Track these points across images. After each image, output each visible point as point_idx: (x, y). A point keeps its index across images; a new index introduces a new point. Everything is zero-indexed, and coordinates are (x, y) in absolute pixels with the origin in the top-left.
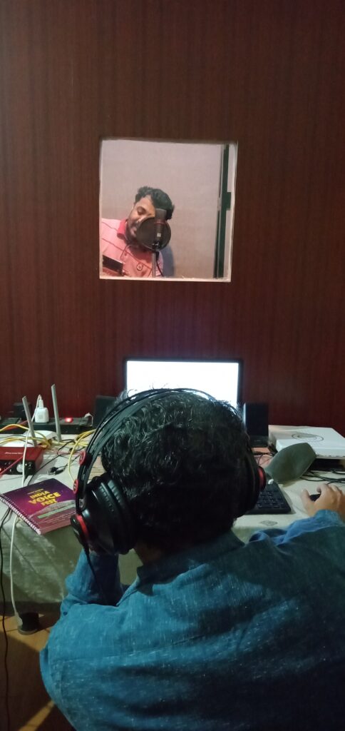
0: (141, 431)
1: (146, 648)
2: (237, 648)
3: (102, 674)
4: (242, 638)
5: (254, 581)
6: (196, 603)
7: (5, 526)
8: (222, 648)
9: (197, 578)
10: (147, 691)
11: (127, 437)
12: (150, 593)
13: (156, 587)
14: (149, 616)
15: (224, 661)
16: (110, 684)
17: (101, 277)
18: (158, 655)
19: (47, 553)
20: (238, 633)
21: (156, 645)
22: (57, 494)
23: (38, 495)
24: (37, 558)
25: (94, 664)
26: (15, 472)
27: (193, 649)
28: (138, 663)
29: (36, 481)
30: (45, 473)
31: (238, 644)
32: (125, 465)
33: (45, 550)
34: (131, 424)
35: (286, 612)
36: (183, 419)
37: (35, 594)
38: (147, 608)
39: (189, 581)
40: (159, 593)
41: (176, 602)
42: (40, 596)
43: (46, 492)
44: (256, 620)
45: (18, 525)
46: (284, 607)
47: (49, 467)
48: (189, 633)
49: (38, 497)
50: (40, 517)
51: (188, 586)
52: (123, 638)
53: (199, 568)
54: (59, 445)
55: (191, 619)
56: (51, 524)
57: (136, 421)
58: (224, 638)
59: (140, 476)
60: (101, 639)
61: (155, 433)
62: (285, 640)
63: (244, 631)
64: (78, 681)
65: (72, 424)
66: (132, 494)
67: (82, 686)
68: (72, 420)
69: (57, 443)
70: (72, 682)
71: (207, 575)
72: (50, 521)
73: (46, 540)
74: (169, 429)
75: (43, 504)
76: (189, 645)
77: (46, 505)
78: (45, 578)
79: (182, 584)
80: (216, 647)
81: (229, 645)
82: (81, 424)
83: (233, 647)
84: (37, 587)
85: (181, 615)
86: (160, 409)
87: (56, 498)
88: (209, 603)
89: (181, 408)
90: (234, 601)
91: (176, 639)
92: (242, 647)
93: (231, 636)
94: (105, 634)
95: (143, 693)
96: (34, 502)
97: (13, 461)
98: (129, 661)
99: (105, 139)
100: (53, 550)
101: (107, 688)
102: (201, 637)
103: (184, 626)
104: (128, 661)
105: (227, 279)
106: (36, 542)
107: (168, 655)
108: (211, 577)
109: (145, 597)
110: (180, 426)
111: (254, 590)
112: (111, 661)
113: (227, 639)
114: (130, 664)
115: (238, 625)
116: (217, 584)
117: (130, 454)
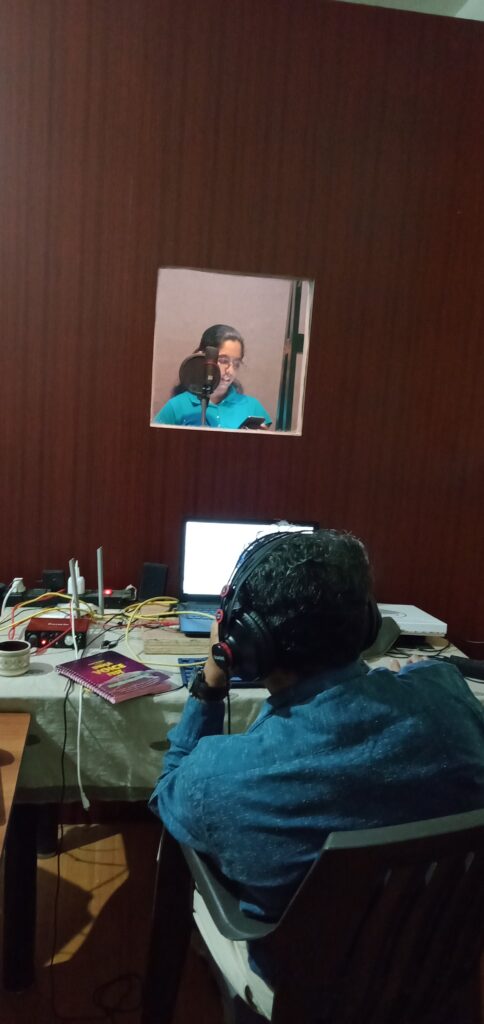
0: (285, 565)
1: (290, 759)
2: (371, 756)
3: (247, 784)
4: (374, 748)
5: (382, 701)
6: (332, 718)
7: (70, 696)
8: (356, 756)
9: (333, 697)
10: (289, 795)
11: (271, 571)
12: (288, 715)
13: (294, 709)
14: (289, 733)
15: (358, 767)
16: (256, 791)
17: (152, 425)
18: (300, 762)
19: (116, 728)
20: (371, 744)
21: (298, 755)
22: (121, 666)
23: (100, 666)
24: (105, 732)
25: (239, 776)
26: (62, 645)
27: (332, 757)
28: (283, 770)
29: (89, 655)
30: (97, 647)
31: (371, 752)
32: (271, 594)
33: (114, 724)
34: (274, 559)
35: (411, 726)
36: (320, 554)
37: (99, 776)
38: (285, 726)
39: (325, 700)
40: (297, 714)
41: (314, 718)
42: (102, 778)
43: (109, 664)
44: (386, 732)
45: (85, 696)
46: (409, 722)
47: (99, 642)
48: (327, 744)
49: (100, 668)
50: (110, 686)
51: (325, 705)
52: (265, 752)
53: (333, 690)
54: (102, 619)
55: (329, 733)
56: (124, 693)
57: (280, 556)
58: (359, 748)
59: (284, 605)
60: (243, 755)
61: (298, 566)
62: (411, 750)
63: (376, 742)
64: (223, 794)
65: (113, 596)
66: (276, 621)
67: (227, 797)
68: (112, 593)
69: (100, 616)
70: (216, 796)
71: (341, 695)
72: (123, 690)
73: (116, 713)
74: (310, 563)
75: (109, 674)
76: (328, 754)
77: (113, 676)
78: (111, 757)
79: (320, 703)
80: (352, 755)
81: (363, 753)
82: (124, 596)
83: (367, 755)
84: (101, 768)
85: (319, 729)
86: (299, 546)
87: (122, 669)
88: (344, 717)
89: (318, 546)
90: (366, 716)
91: (316, 750)
92: (374, 755)
93: (364, 746)
94: (246, 751)
95: (288, 797)
96: (98, 672)
97: (62, 632)
98: (274, 769)
99: (164, 267)
100: (124, 723)
101: (253, 795)
102: (338, 747)
103: (323, 738)
104: (272, 770)
105: (297, 431)
106: (105, 715)
107: (310, 762)
108: (346, 696)
109: (282, 719)
110: (320, 560)
111: (383, 709)
112: (257, 772)
113: (361, 748)
114: (276, 772)
115: (370, 737)
116: (351, 702)
117: (275, 585)
